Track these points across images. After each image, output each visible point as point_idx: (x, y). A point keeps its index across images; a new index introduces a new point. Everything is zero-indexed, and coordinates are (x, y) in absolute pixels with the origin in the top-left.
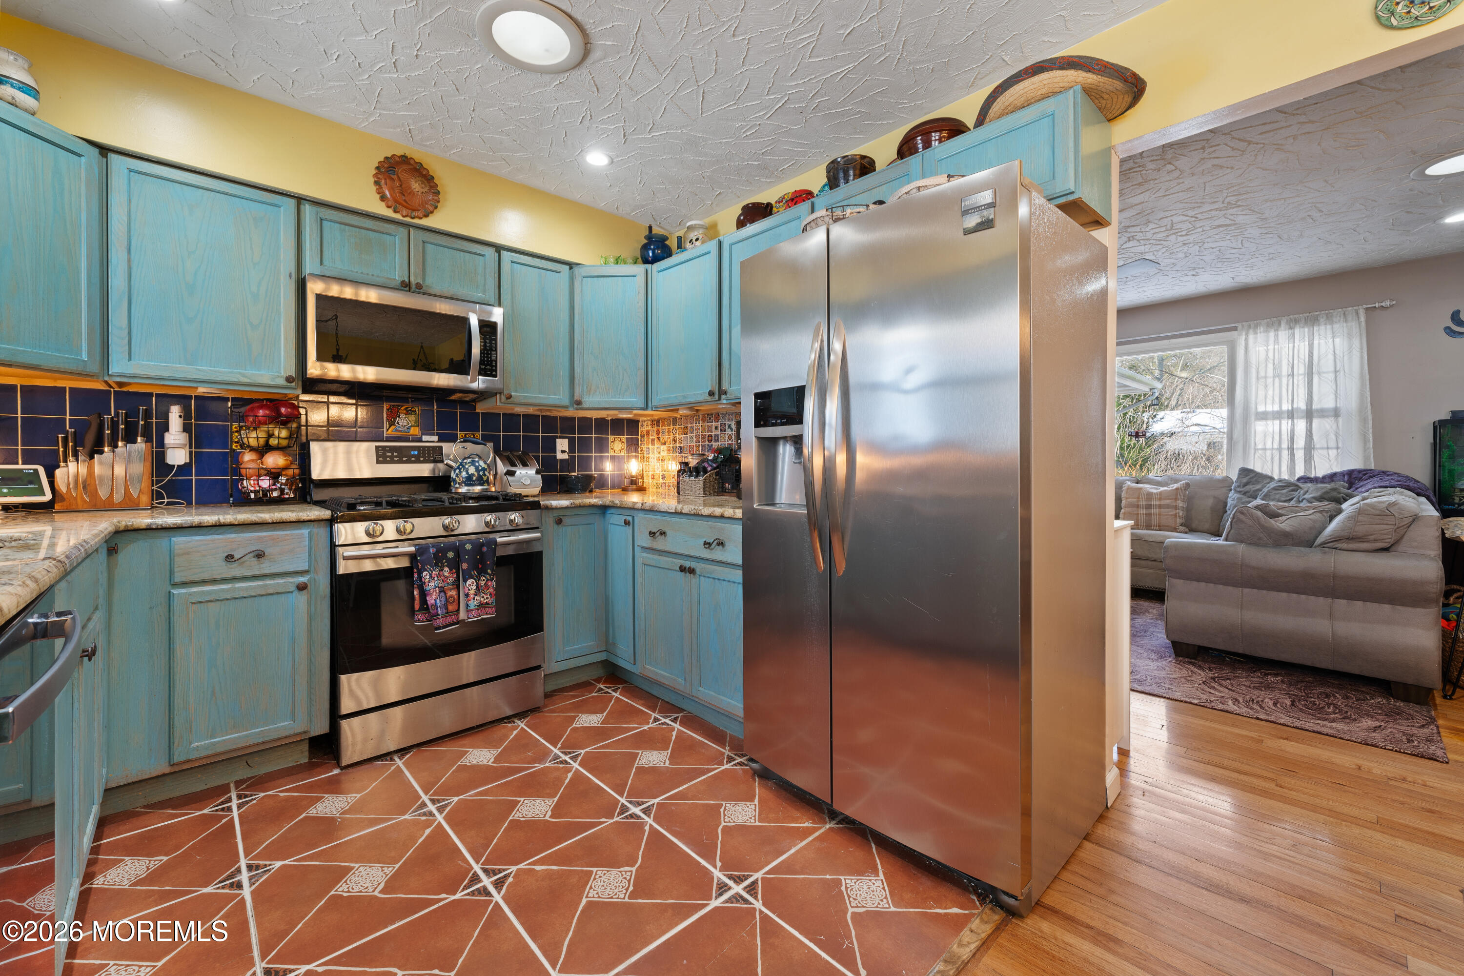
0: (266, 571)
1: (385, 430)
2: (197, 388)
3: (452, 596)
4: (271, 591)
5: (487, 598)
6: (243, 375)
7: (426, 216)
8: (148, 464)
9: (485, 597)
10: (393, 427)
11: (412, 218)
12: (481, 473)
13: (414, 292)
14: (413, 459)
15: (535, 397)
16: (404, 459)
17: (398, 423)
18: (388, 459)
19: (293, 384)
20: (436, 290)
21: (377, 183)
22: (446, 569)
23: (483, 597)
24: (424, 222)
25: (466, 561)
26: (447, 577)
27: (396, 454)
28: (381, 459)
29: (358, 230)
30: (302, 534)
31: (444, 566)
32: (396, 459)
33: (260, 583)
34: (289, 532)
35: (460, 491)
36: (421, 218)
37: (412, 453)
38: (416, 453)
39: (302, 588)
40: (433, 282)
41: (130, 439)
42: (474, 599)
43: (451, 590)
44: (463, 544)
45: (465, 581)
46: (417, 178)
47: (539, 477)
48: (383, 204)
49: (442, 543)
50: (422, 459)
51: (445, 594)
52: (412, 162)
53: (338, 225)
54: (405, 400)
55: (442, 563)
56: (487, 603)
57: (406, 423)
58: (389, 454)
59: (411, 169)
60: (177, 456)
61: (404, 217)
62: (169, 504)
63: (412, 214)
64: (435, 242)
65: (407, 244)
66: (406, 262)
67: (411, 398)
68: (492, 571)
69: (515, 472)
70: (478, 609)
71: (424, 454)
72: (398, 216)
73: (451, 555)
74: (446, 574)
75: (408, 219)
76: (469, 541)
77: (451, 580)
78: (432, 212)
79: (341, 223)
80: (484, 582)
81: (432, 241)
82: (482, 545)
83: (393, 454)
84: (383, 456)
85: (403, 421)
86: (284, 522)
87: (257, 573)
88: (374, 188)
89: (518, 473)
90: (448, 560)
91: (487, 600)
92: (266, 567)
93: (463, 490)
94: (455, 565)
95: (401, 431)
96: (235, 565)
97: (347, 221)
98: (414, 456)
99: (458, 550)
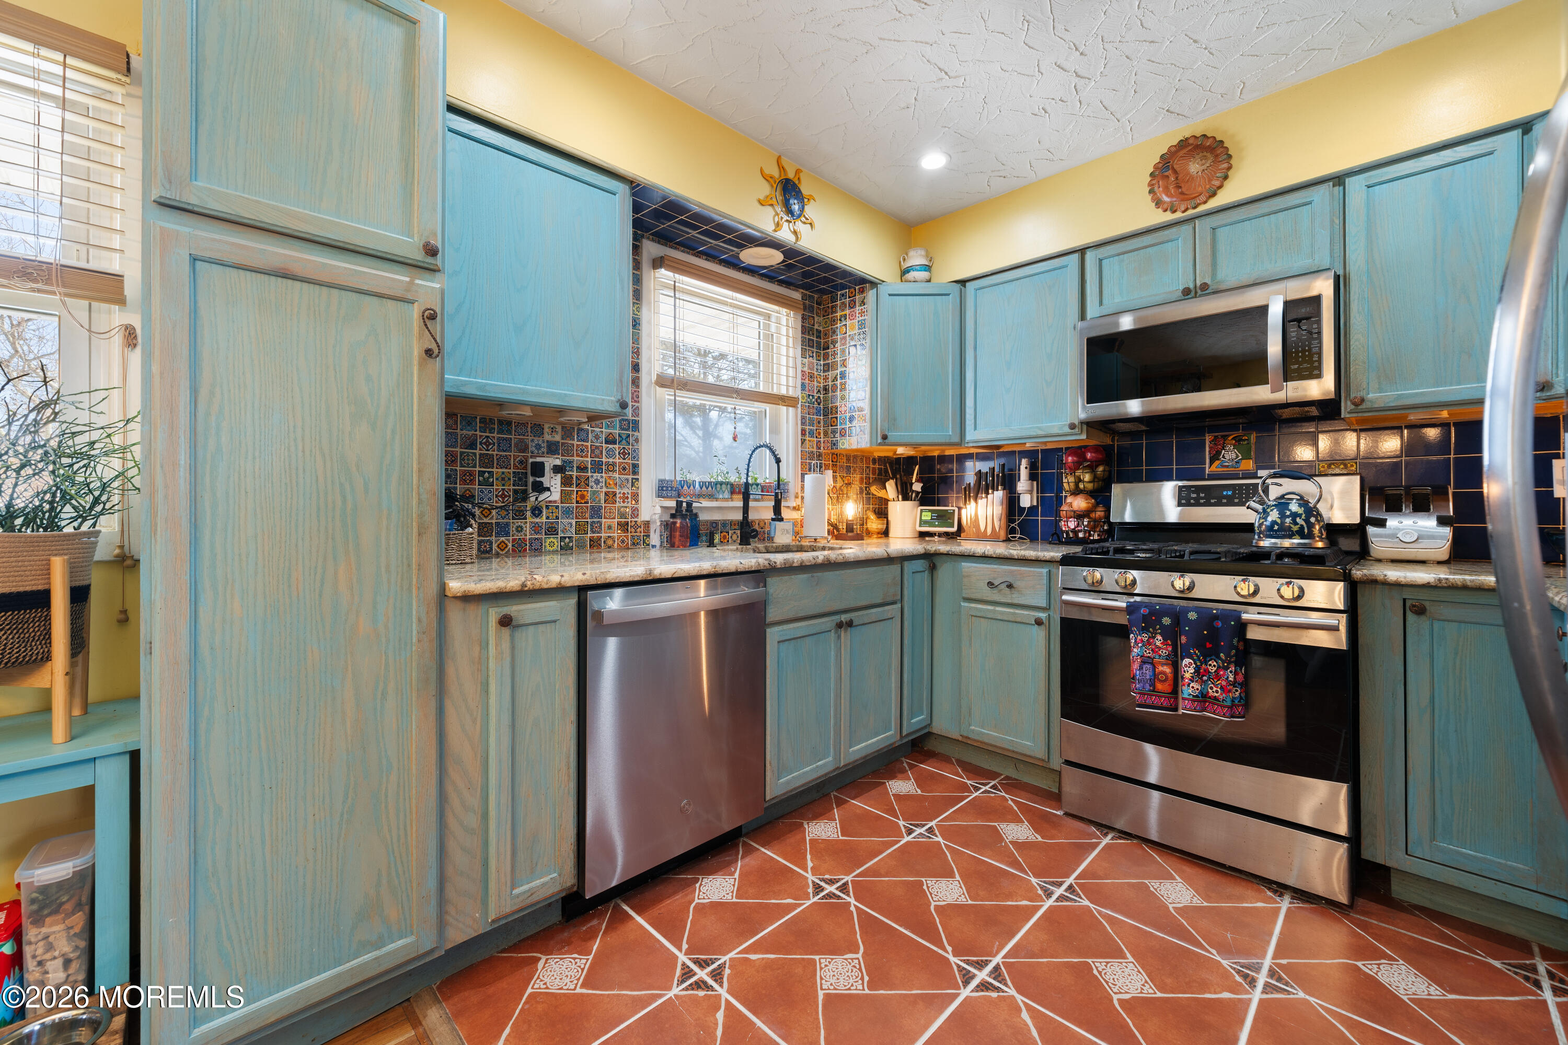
0: (1016, 601)
1: (1207, 466)
2: (1025, 444)
3: (1163, 673)
4: (1019, 620)
5: (1217, 692)
6: (1039, 428)
7: (1214, 194)
8: (1004, 506)
9: (1215, 689)
10: (1217, 463)
11: (1195, 208)
12: (1288, 520)
13: (1200, 296)
14: (1225, 501)
15: (1422, 393)
16: (1213, 501)
17: (1224, 457)
18: (1192, 501)
19: (1076, 430)
20: (1232, 282)
21: (1151, 192)
22: (1159, 637)
23: (1211, 688)
24: (1213, 203)
25: (1186, 634)
26: (1160, 648)
27: (1202, 495)
28: (1183, 501)
29: (1136, 253)
30: (1041, 573)
31: (1156, 634)
32: (1202, 501)
33: (1011, 610)
34: (1032, 569)
35: (1262, 544)
36: (1205, 202)
37: (1225, 493)
38: (1230, 493)
39: (1039, 622)
40: (1228, 274)
41: (995, 489)
42: (1189, 685)
43: (1163, 665)
44: (1187, 610)
45: (1182, 660)
46: (1197, 157)
47: (1447, 531)
48: (1160, 210)
49: (1158, 604)
50: (1236, 501)
51: (1154, 667)
52: (1191, 141)
53: (1117, 258)
54: (1235, 427)
55: (1154, 629)
56: (1216, 698)
57: (1234, 456)
58: (1194, 495)
59: (1190, 150)
60: (1026, 501)
61: (1184, 212)
62: (1020, 538)
63: (1193, 203)
64: (1229, 221)
65: (1192, 241)
66: (1191, 264)
67: (1242, 423)
68: (1226, 656)
69: (1386, 520)
70: (1193, 701)
71: (1241, 494)
72: (1178, 215)
73: (1166, 621)
74: (1158, 643)
75: (1191, 212)
76: (1196, 609)
77: (1164, 652)
78: (1220, 187)
79: (1119, 255)
80: (1214, 669)
81: (1224, 222)
82: (1216, 617)
83: (1198, 495)
84: (1184, 499)
85: (1230, 454)
86: (1026, 560)
87: (1010, 601)
88: (1149, 197)
89: (1389, 523)
90: (1163, 627)
91: (1216, 695)
92: (1016, 599)
93: (1266, 543)
94: (1171, 635)
95: (1227, 466)
96: (995, 591)
97: (1124, 250)
98: (1227, 497)
99: (1178, 617)
